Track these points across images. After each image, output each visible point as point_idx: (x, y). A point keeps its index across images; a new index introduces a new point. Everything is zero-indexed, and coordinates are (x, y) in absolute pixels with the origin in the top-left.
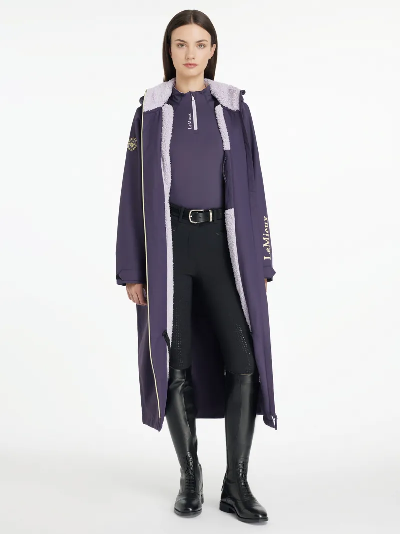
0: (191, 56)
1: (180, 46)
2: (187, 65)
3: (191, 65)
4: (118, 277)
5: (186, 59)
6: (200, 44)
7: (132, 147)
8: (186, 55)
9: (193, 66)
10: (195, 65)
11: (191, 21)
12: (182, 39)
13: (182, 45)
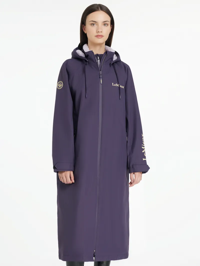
0: (100, 30)
1: (92, 25)
2: (97, 36)
3: (100, 36)
4: (54, 168)
5: (97, 32)
6: (105, 24)
7: (60, 87)
8: (97, 30)
9: (100, 37)
10: (102, 36)
11: (99, 9)
12: (93, 20)
13: (93, 24)
